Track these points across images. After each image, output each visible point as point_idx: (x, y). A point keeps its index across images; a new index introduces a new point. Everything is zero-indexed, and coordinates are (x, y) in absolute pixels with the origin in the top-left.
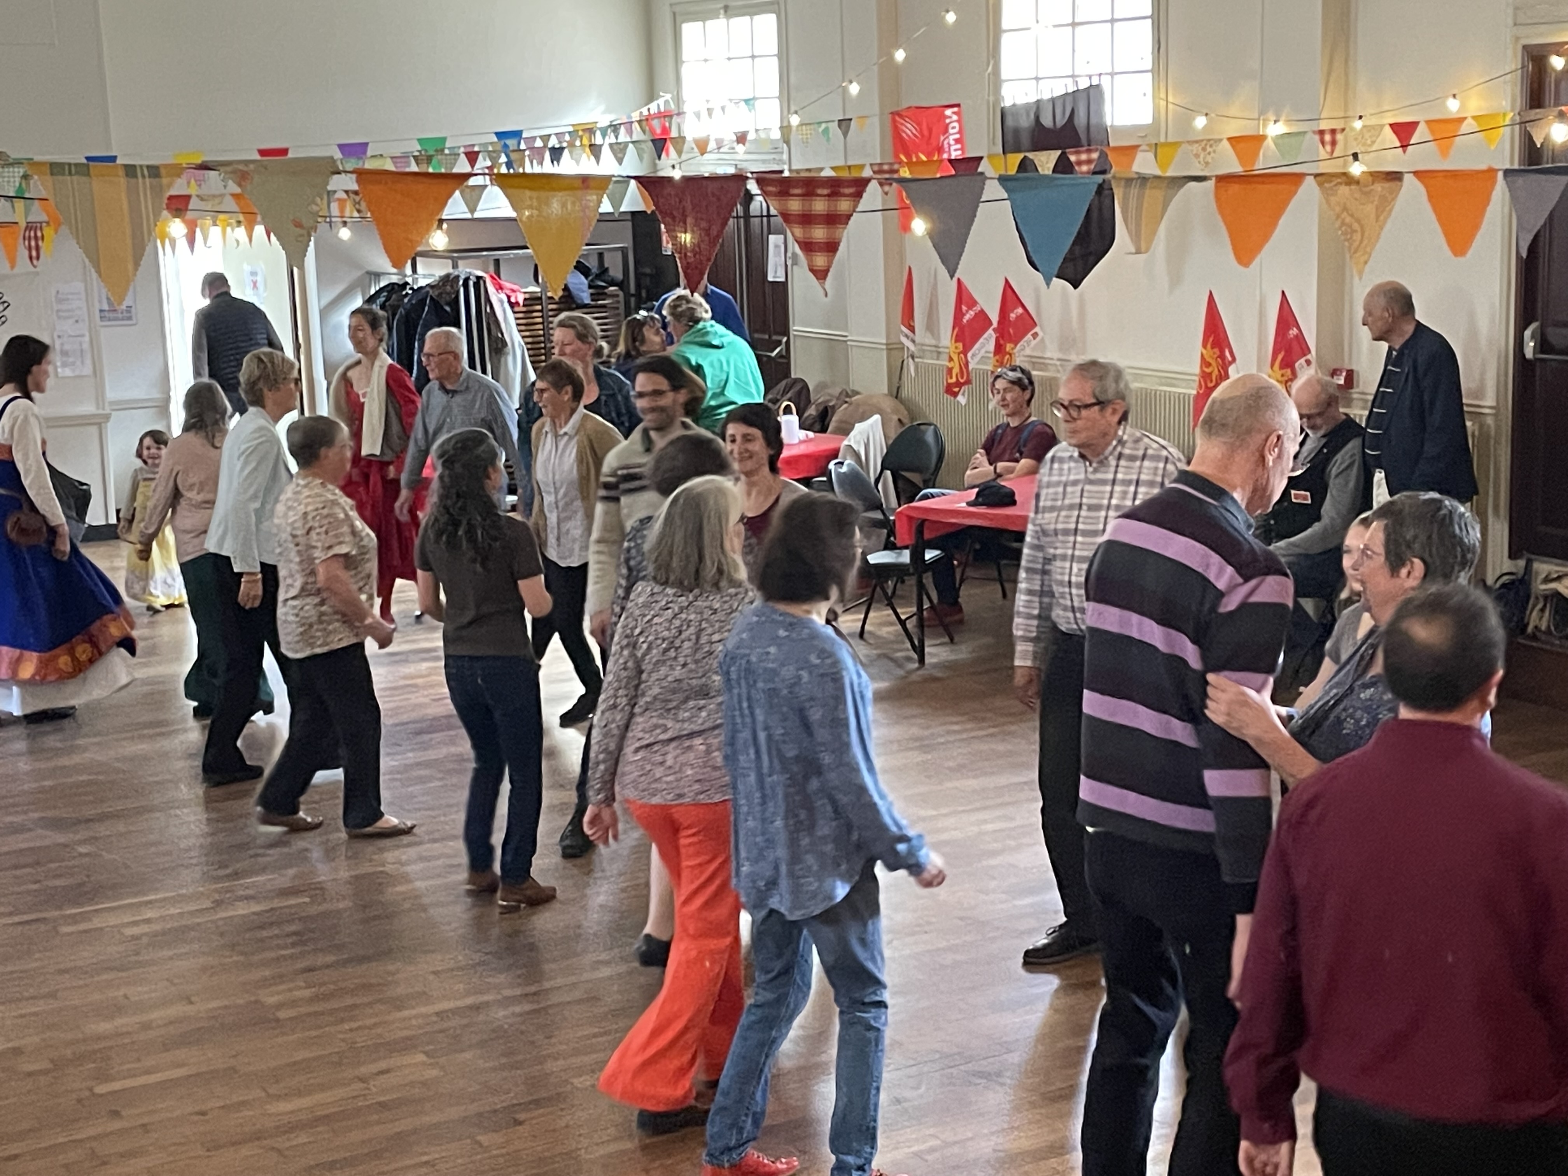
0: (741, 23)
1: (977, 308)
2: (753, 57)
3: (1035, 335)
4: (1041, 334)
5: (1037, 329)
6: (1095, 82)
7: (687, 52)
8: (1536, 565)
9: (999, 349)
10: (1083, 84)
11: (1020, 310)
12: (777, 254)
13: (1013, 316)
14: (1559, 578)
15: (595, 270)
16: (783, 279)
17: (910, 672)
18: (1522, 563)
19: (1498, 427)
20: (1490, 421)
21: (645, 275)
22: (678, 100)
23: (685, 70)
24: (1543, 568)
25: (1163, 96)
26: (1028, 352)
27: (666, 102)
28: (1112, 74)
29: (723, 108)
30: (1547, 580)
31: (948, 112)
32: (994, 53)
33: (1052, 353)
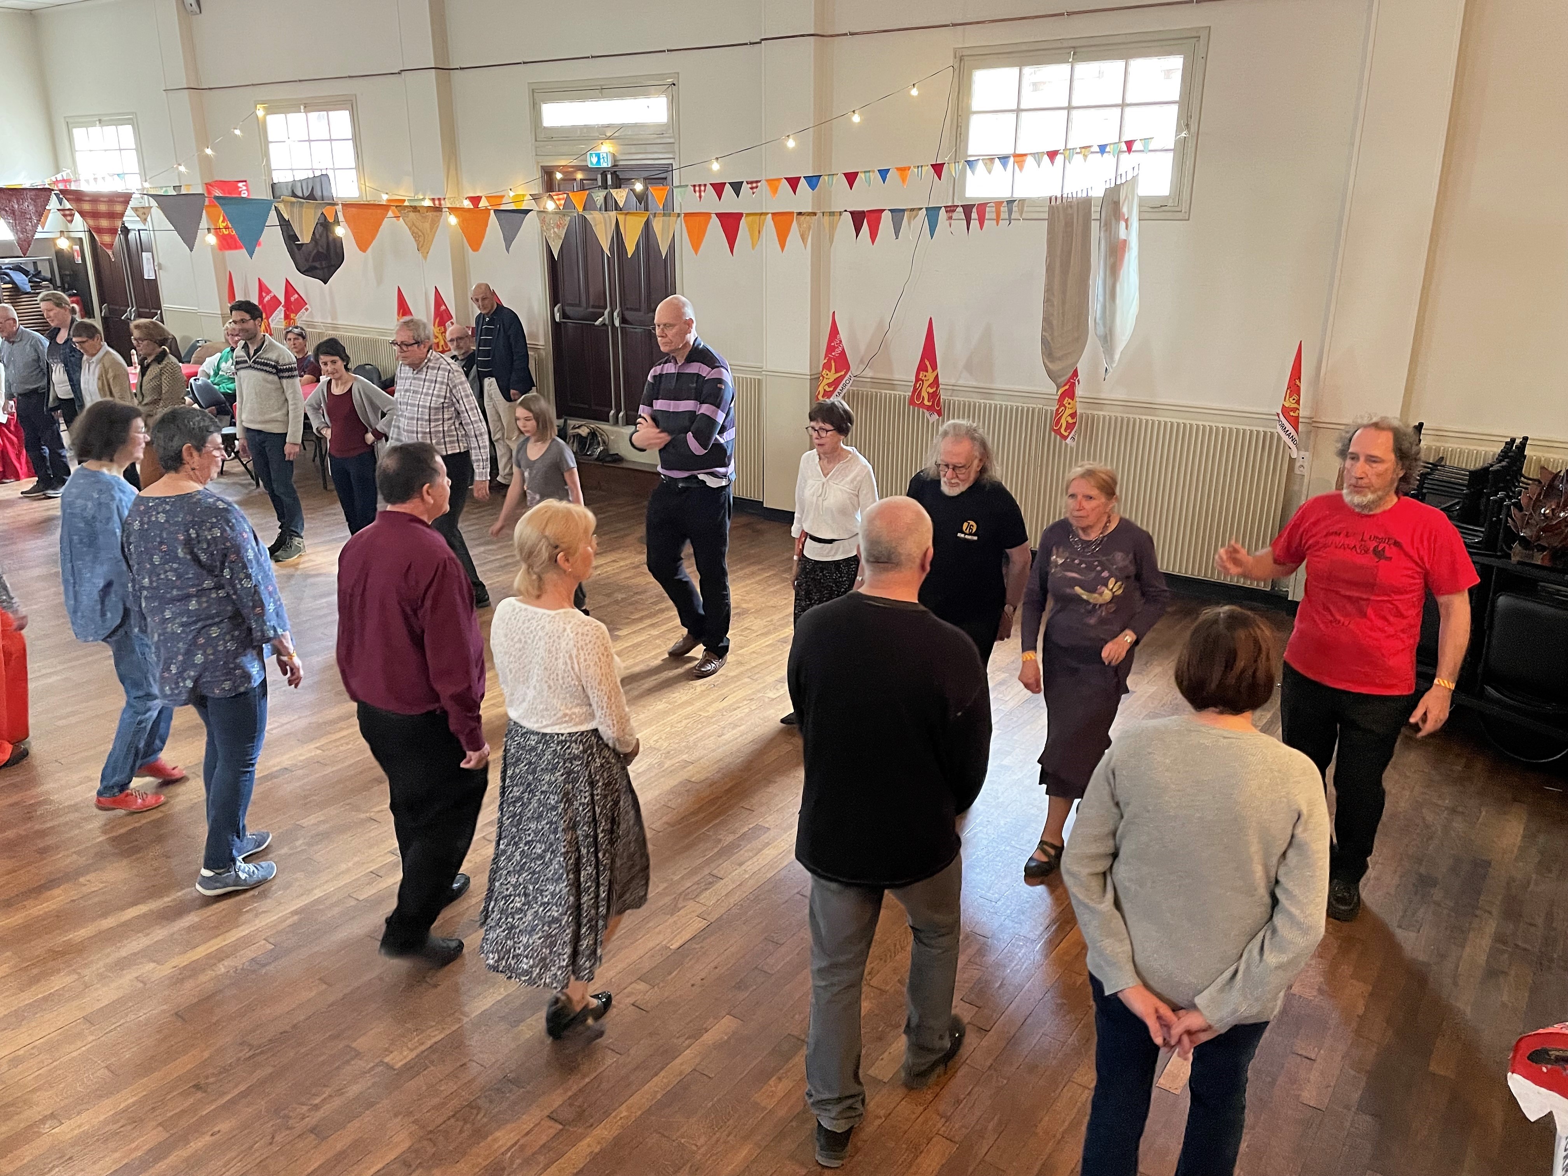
0: (110, 130)
1: (272, 295)
2: (120, 150)
3: (307, 309)
4: (310, 309)
5: (307, 306)
6: (324, 172)
7: (78, 145)
8: (569, 422)
9: (287, 317)
10: (318, 173)
11: (296, 296)
12: (148, 263)
13: (292, 299)
14: (579, 427)
15: (32, 271)
16: (154, 278)
17: (251, 491)
18: (562, 421)
19: (546, 355)
20: (543, 352)
21: (66, 275)
22: (75, 172)
23: (78, 156)
24: (572, 422)
25: (363, 182)
26: (304, 319)
27: (68, 174)
28: (334, 169)
29: (103, 178)
30: (574, 428)
31: (240, 185)
32: (266, 154)
33: (318, 319)
